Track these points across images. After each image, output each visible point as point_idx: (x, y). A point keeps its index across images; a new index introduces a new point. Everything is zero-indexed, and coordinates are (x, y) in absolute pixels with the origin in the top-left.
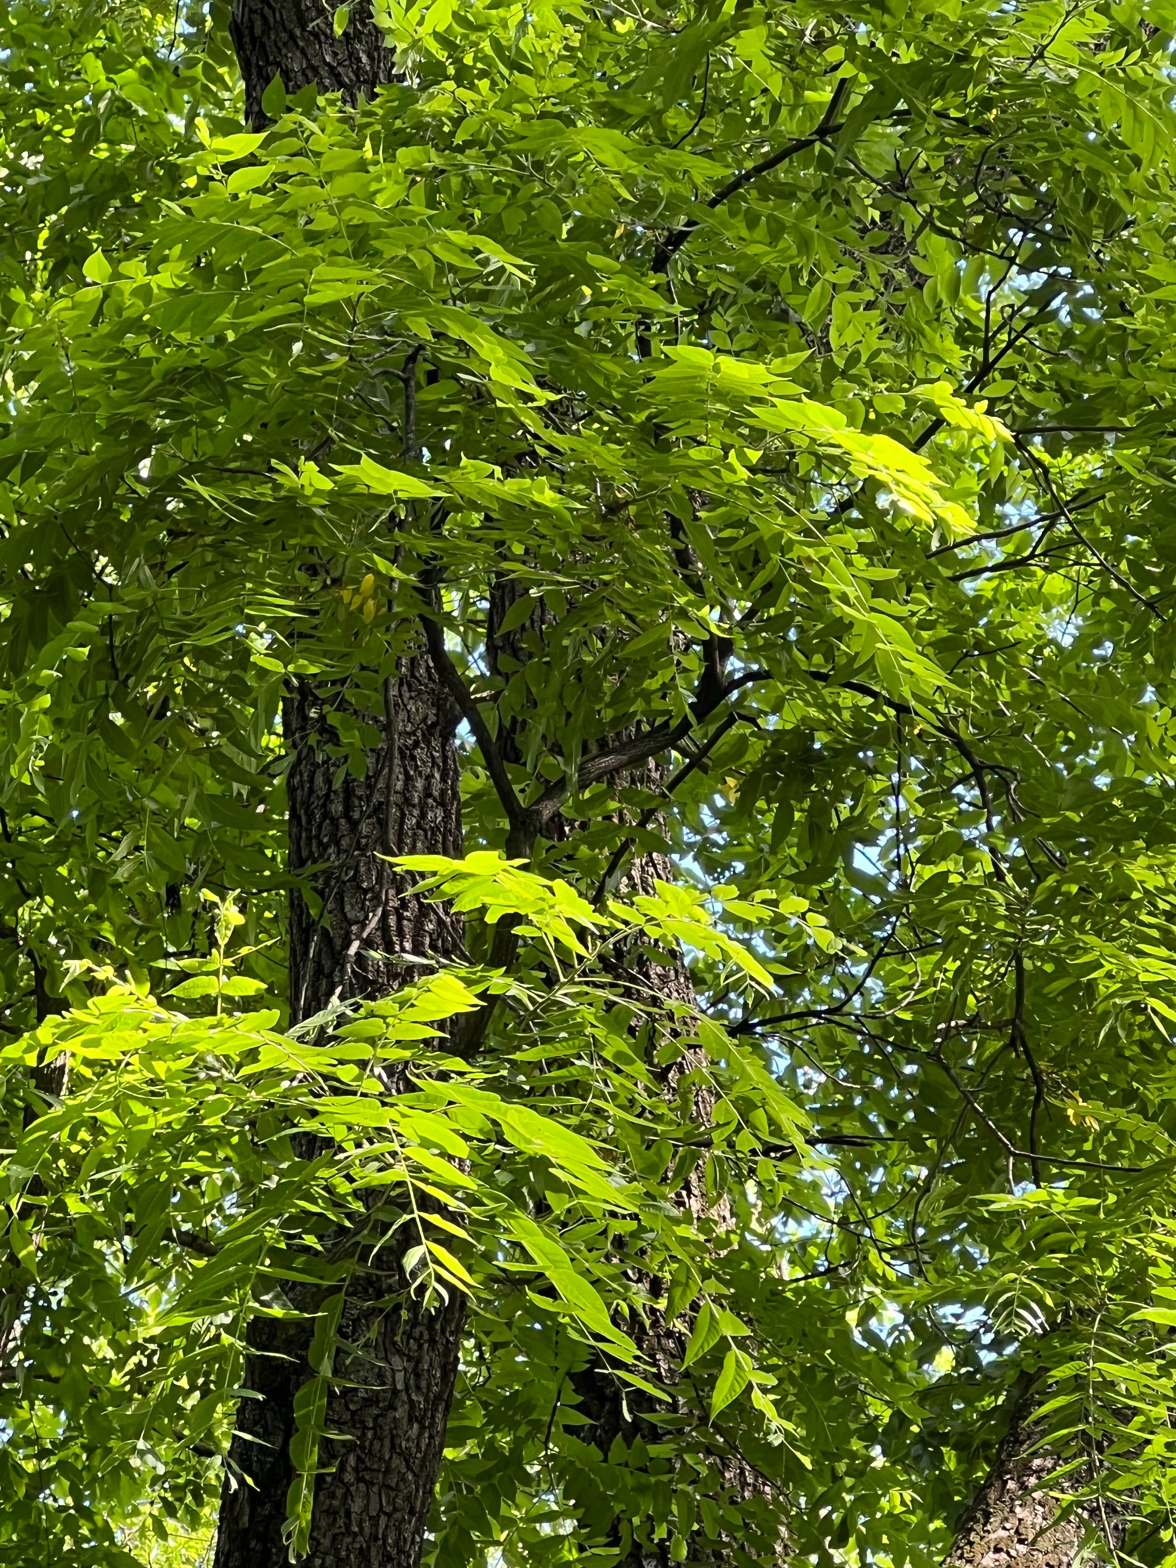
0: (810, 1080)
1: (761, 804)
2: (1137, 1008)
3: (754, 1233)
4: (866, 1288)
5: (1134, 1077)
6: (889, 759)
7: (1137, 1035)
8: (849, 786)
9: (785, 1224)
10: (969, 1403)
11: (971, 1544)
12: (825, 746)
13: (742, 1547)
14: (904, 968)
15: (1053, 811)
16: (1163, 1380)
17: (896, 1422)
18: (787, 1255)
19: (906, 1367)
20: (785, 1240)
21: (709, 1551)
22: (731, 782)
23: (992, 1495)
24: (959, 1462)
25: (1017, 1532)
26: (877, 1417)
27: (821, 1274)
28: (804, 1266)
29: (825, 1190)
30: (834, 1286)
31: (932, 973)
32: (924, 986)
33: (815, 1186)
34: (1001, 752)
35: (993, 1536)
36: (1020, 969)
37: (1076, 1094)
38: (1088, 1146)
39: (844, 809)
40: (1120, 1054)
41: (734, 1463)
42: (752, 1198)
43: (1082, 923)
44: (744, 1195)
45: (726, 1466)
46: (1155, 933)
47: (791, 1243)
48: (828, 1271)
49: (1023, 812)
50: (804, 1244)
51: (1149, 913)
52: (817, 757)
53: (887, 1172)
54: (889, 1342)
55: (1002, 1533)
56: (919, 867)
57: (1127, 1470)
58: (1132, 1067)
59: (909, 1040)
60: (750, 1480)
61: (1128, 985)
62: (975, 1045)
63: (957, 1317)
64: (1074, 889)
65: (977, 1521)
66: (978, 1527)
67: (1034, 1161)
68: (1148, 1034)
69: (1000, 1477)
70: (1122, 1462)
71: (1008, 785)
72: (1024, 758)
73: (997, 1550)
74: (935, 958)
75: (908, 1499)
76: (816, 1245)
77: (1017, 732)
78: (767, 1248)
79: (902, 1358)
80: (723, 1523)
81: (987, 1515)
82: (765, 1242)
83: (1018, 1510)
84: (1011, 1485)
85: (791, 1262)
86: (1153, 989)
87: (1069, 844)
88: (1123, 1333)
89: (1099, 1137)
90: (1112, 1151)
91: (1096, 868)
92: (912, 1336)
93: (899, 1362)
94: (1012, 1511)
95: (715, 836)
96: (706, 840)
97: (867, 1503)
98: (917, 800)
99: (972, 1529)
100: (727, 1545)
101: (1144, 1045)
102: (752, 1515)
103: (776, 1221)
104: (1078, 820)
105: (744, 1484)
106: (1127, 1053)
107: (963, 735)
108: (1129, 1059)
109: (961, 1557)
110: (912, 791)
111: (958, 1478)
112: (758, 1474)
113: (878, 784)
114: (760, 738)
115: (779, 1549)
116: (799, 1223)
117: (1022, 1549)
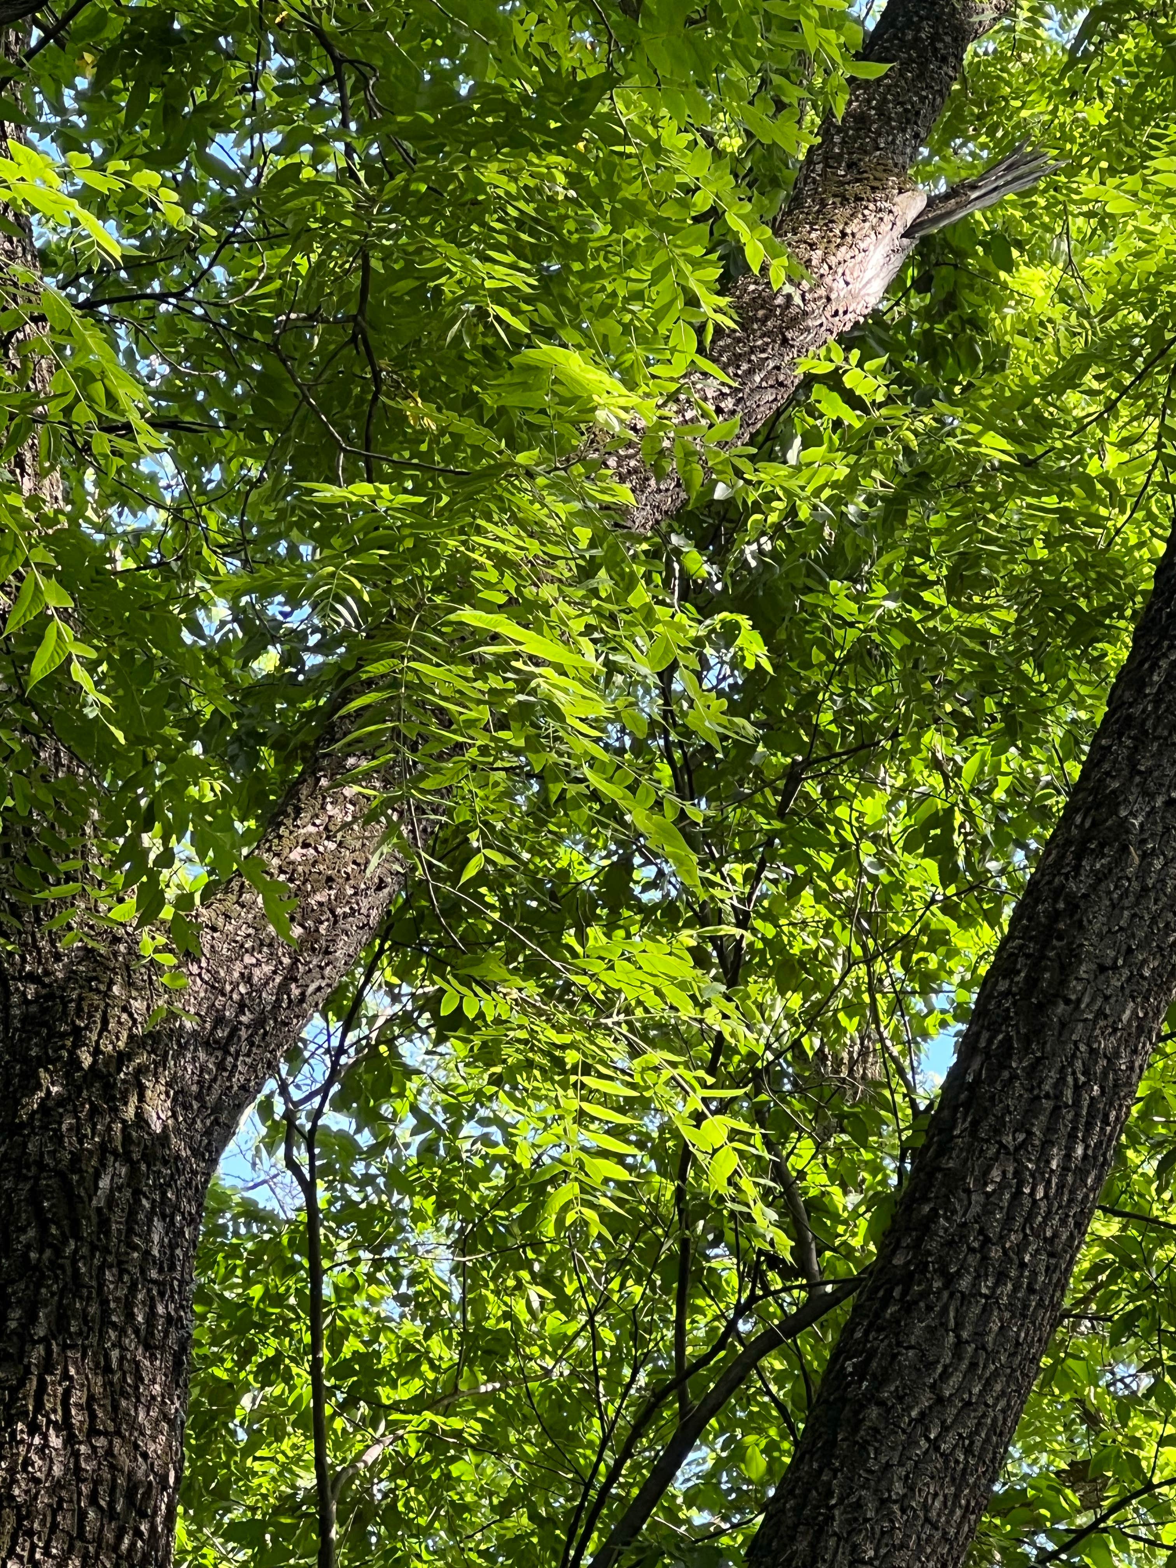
0: (154, 372)
1: (117, 83)
2: (481, 313)
3: (88, 520)
4: (198, 583)
5: (474, 380)
6: (249, 47)
7: (479, 341)
8: (208, 71)
9: (120, 514)
10: (292, 703)
11: (280, 837)
12: (184, 28)
13: (52, 827)
14: (253, 262)
15: (409, 110)
16: (479, 684)
17: (217, 720)
18: (121, 546)
19: (232, 665)
20: (120, 530)
21: (19, 829)
22: (88, 57)
23: (305, 791)
24: (277, 762)
25: (326, 829)
26: (199, 712)
27: (152, 566)
28: (136, 559)
29: (162, 483)
30: (166, 579)
31: (279, 266)
32: (269, 279)
33: (153, 478)
34: (362, 47)
35: (302, 831)
36: (366, 267)
37: (415, 394)
38: (424, 447)
39: (200, 94)
40: (461, 358)
41: (50, 743)
42: (89, 487)
43: (433, 223)
44: (81, 482)
45: (42, 746)
46: (503, 239)
47: (125, 533)
48: (160, 564)
49: (380, 109)
50: (138, 535)
51: (499, 220)
52: (176, 39)
53: (225, 470)
54: (217, 638)
55: (311, 829)
56: (272, 157)
57: (437, 771)
58: (473, 370)
59: (251, 332)
60: (65, 761)
61: (474, 290)
62: (316, 340)
63: (285, 615)
64: (423, 188)
65: (287, 816)
66: (288, 822)
67: (367, 460)
68: (490, 341)
69: (314, 773)
70: (434, 764)
71: (367, 80)
72: (385, 57)
73: (305, 845)
74: (284, 251)
75: (218, 789)
76: (149, 537)
77: (380, 27)
78: (102, 537)
79: (228, 654)
80: (33, 802)
81: (298, 811)
82: (99, 531)
83: (329, 807)
84: (324, 782)
85: (124, 552)
86: (497, 296)
87: (424, 144)
88: (441, 634)
89: (435, 440)
90: (448, 454)
91: (446, 169)
92: (240, 635)
93: (225, 659)
94: (323, 808)
95: (74, 118)
96: (65, 122)
97: (175, 789)
98: (275, 89)
99: (281, 823)
100: (36, 823)
101: (486, 351)
102: (62, 794)
103: (113, 511)
104: (431, 120)
105: (58, 765)
106: (468, 357)
107: (326, 28)
108: (472, 363)
109: (269, 850)
110: (270, 83)
111: (275, 777)
112: (72, 756)
113: (237, 70)
114: (121, 14)
115: (88, 830)
116: (135, 515)
117: (332, 846)
